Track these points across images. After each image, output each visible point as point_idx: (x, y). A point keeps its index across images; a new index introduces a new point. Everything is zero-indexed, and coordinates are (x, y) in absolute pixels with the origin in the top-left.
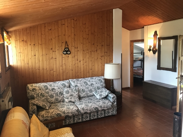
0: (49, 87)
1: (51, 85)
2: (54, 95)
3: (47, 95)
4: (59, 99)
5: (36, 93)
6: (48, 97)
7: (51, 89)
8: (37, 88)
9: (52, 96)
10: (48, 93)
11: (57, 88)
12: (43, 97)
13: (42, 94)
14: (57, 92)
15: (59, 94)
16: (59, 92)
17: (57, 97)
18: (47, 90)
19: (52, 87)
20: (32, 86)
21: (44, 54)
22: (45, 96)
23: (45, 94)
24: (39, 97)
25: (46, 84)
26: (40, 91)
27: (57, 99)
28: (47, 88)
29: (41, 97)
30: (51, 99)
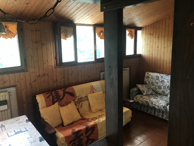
0: (160, 78)
1: (162, 77)
2: (162, 87)
3: (156, 85)
4: (166, 93)
5: (148, 80)
6: (157, 88)
7: (161, 80)
8: (150, 77)
9: (160, 87)
10: (157, 83)
11: (167, 81)
12: (153, 85)
13: (152, 82)
14: (165, 85)
15: (166, 87)
16: (168, 86)
17: (164, 90)
18: (158, 81)
19: (163, 79)
20: (148, 74)
21: (165, 46)
22: (155, 85)
23: (155, 84)
24: (150, 84)
25: (158, 75)
26: (151, 80)
27: (164, 92)
28: (158, 79)
29: (152, 85)
30: (159, 90)
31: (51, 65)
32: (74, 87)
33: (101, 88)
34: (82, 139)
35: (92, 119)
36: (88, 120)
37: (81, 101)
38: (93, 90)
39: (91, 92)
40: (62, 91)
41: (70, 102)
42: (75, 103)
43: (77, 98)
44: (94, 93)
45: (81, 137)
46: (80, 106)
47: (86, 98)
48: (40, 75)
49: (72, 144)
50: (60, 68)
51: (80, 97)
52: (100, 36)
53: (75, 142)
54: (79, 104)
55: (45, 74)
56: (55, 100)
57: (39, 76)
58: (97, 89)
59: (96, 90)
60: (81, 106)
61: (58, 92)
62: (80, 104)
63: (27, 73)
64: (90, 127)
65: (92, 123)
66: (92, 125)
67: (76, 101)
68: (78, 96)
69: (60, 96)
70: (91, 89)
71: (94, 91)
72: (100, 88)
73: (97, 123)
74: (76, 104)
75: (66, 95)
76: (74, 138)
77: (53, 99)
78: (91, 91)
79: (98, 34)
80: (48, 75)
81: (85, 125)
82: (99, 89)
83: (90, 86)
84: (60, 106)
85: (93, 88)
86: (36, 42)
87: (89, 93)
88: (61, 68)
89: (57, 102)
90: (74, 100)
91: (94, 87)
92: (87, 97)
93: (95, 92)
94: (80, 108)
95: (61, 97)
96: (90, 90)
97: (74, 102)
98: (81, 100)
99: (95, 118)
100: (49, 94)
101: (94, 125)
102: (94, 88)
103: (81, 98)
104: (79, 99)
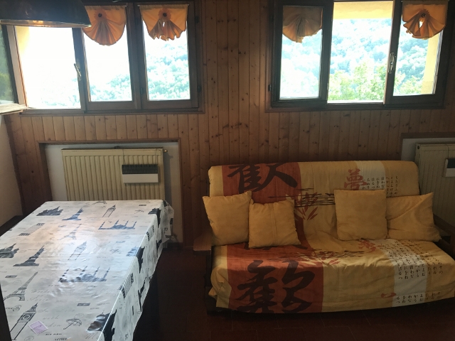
31: (257, 104)
32: (301, 165)
33: (385, 180)
34: (273, 291)
35: (322, 253)
36: (310, 253)
37: (313, 202)
38: (354, 182)
39: (349, 187)
40: (268, 169)
41: (281, 198)
42: (295, 203)
43: (304, 193)
44: (357, 189)
45: (271, 286)
46: (308, 213)
47: (329, 199)
48: (230, 124)
49: (243, 292)
50: (278, 114)
51: (310, 192)
52: (416, 30)
53: (254, 292)
54: (306, 209)
55: (241, 124)
56: (246, 185)
57: (228, 126)
58: (371, 182)
59: (365, 184)
60: (312, 216)
61: (259, 168)
62: (310, 209)
63: (201, 116)
64: (299, 268)
65: (311, 263)
66: (307, 268)
67: (299, 198)
68: (307, 189)
69: (260, 178)
70: (348, 179)
71: (358, 186)
72: (380, 181)
73: (324, 266)
74: (296, 207)
75: (276, 179)
76: (250, 281)
77: (242, 182)
78: (348, 182)
79: (407, 22)
80: (247, 126)
81: (291, 261)
82: (375, 182)
83: (350, 171)
84: (252, 201)
85: (358, 178)
86: (226, 48)
87: (342, 186)
88: (281, 114)
89: (250, 192)
90: (294, 197)
91: (360, 173)
92: (332, 195)
93: (361, 187)
94: (306, 217)
95: (261, 182)
96: (346, 181)
97: (293, 201)
98: (312, 200)
99: (330, 254)
100: (237, 169)
101: (313, 268)
102: (361, 177)
103: (314, 195)
104: (307, 195)
